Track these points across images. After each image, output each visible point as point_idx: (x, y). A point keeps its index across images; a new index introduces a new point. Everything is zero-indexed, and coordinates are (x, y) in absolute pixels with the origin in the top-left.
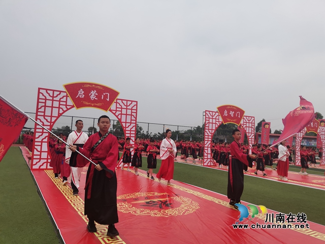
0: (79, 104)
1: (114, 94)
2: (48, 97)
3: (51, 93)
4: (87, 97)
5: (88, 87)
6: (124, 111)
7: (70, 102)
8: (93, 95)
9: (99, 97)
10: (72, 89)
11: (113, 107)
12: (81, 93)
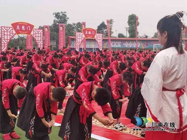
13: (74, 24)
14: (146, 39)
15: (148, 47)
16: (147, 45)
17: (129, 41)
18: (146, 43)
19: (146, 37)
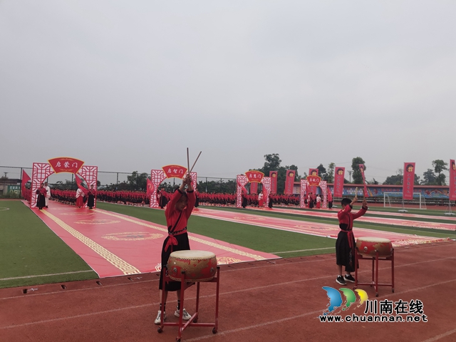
0: (57, 170)
1: (80, 163)
2: (39, 168)
3: (40, 165)
4: (63, 166)
5: (63, 161)
6: (88, 173)
7: (52, 170)
8: (66, 165)
9: (70, 165)
10: (53, 162)
11: (80, 171)
12: (59, 164)
13: (288, 167)
14: (375, 185)
15: (377, 195)
16: (376, 193)
17: (354, 187)
18: (375, 190)
19: (376, 183)
